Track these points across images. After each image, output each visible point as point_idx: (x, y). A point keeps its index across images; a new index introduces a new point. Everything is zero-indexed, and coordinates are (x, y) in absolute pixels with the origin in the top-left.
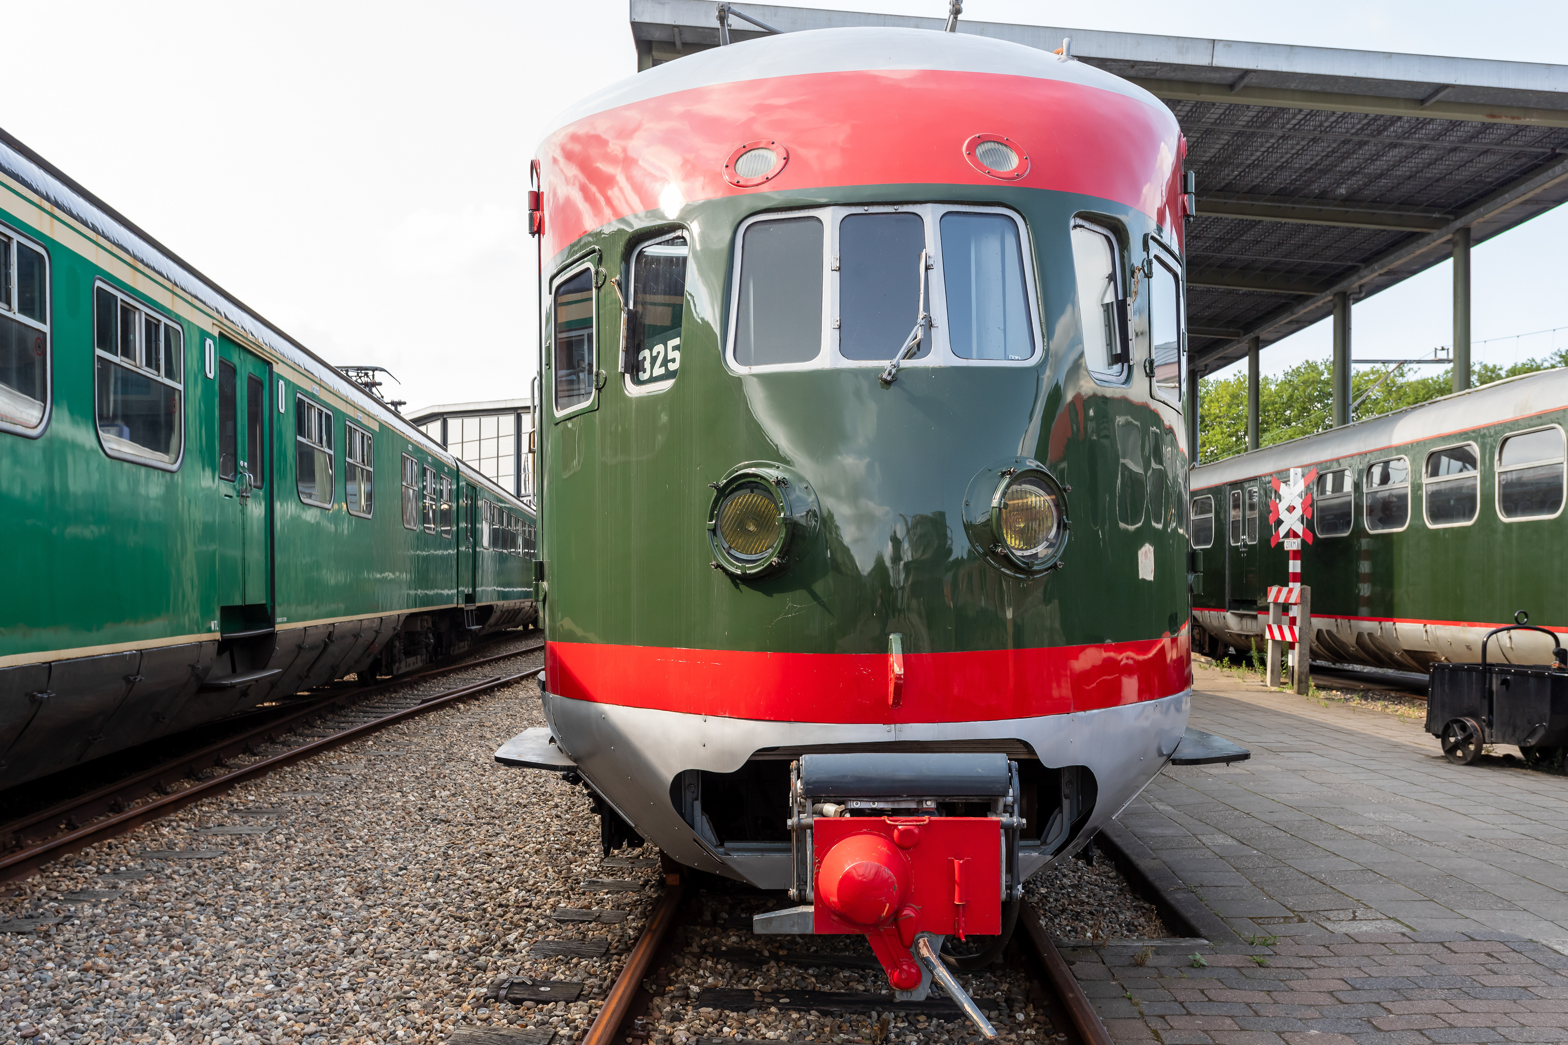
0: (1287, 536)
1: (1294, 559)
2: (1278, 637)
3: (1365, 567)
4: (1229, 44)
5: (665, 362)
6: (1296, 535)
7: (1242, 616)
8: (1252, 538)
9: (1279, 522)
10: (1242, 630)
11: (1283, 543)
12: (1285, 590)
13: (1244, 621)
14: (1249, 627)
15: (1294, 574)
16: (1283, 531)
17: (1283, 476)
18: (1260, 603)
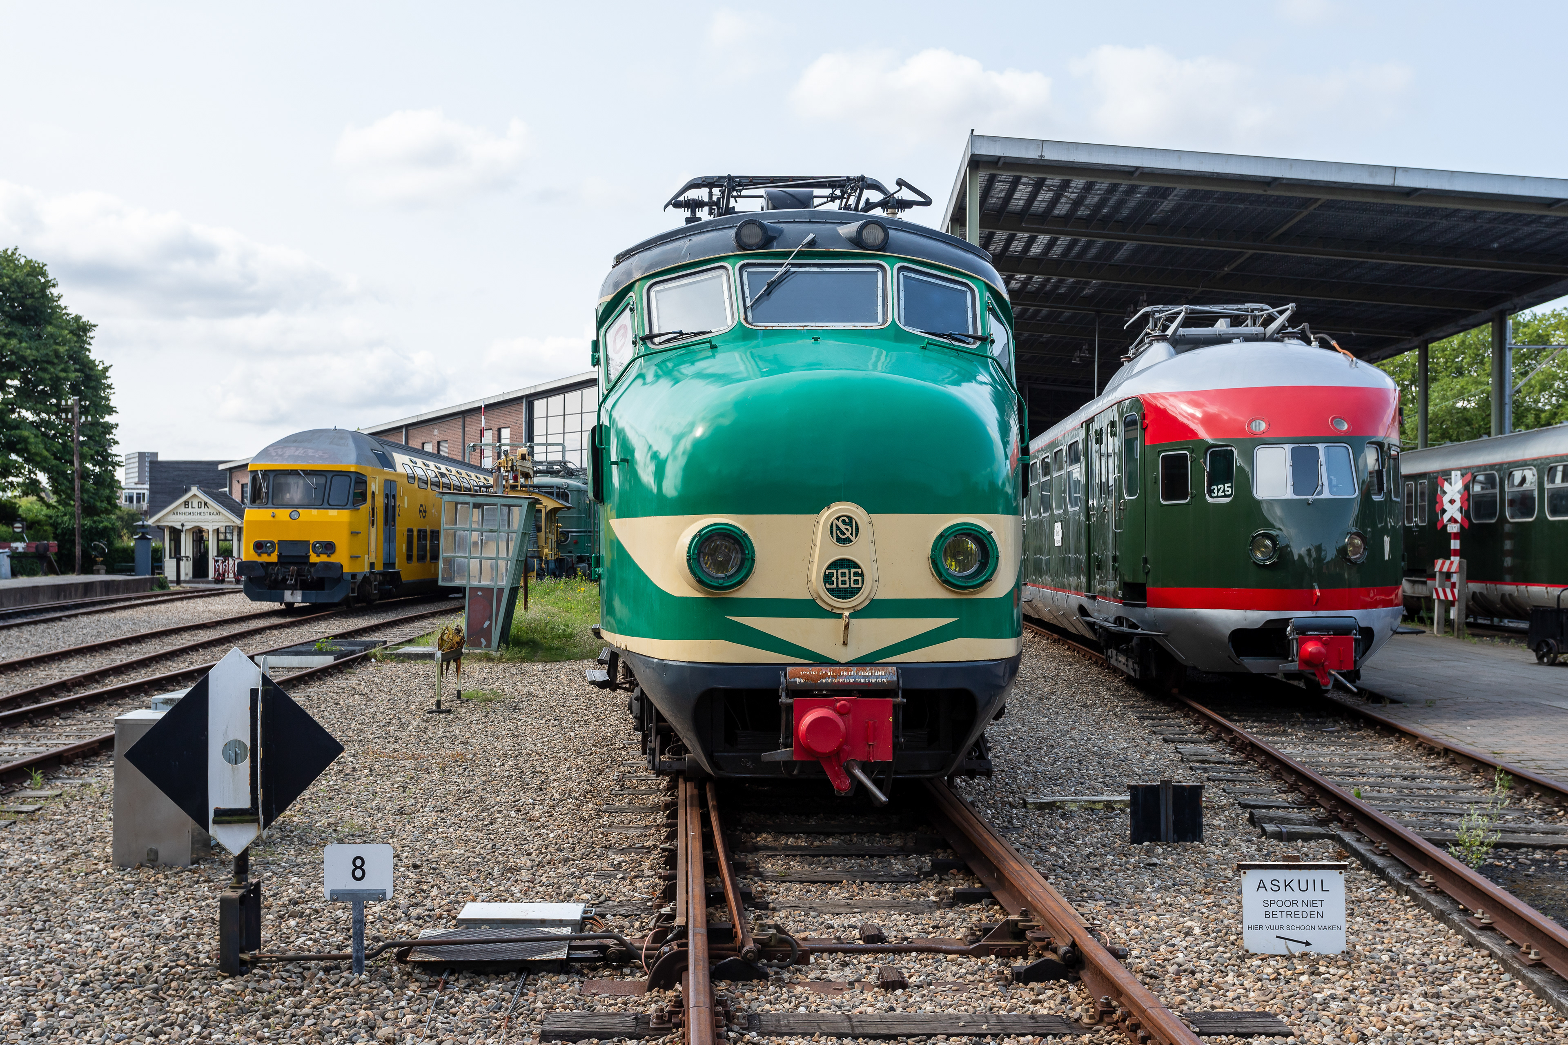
0: (1450, 520)
1: (1455, 539)
2: (1442, 597)
3: (1508, 545)
4: (1406, 170)
5: (1224, 491)
6: (1456, 521)
7: (1414, 582)
8: (1423, 521)
9: (1444, 511)
10: (1414, 593)
11: (1446, 526)
12: (1448, 562)
13: (1416, 586)
14: (1420, 591)
15: (1455, 550)
16: (1446, 517)
17: (1446, 475)
18: (1429, 572)
